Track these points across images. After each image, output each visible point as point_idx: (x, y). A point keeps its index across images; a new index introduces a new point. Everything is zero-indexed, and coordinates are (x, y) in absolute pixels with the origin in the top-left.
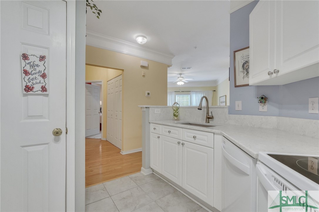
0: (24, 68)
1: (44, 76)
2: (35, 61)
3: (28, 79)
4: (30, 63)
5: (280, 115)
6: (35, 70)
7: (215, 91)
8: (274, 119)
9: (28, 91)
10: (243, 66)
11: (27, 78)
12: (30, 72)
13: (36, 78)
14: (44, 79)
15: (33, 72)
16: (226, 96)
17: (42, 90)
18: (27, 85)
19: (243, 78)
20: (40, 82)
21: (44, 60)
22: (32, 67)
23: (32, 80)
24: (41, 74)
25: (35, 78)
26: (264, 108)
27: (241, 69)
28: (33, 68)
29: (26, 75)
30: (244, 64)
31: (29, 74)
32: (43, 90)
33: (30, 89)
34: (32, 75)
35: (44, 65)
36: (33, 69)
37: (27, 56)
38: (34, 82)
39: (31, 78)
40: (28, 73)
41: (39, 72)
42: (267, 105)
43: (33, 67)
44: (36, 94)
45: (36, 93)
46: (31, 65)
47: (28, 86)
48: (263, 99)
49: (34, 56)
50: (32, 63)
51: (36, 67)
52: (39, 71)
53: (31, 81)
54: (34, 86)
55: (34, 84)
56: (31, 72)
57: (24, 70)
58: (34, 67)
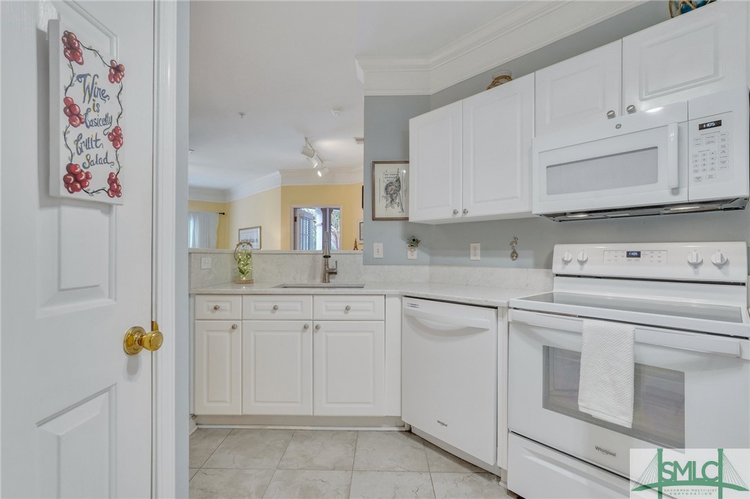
0: (66, 90)
1: (116, 138)
2: (98, 77)
3: (77, 141)
4: (85, 76)
5: (431, 264)
6: (96, 108)
7: (224, 214)
8: (426, 270)
9: (75, 190)
10: (386, 189)
11: (74, 133)
12: (83, 113)
13: (97, 140)
14: (117, 149)
15: (92, 116)
16: (260, 227)
17: (110, 189)
18: (71, 164)
19: (386, 207)
20: (106, 161)
21: (120, 79)
22: (90, 96)
23: (88, 143)
24: (110, 131)
25: (94, 139)
26: (414, 254)
27: (383, 193)
28: (92, 102)
29: (71, 123)
30: (387, 185)
31: (80, 119)
32: (112, 191)
33: (80, 182)
34: (88, 127)
35: (118, 98)
36: (91, 106)
37: (77, 45)
38: (93, 153)
39: (84, 139)
40: (78, 115)
41: (107, 120)
42: (416, 250)
43: (93, 97)
44: (95, 202)
45: (96, 197)
46: (88, 88)
47: (76, 166)
48: (414, 242)
49: (96, 56)
50: (89, 80)
51: (98, 100)
52: (107, 116)
53: (84, 148)
54: (91, 170)
55: (91, 163)
56: (86, 114)
57: (66, 100)
58: (95, 96)
